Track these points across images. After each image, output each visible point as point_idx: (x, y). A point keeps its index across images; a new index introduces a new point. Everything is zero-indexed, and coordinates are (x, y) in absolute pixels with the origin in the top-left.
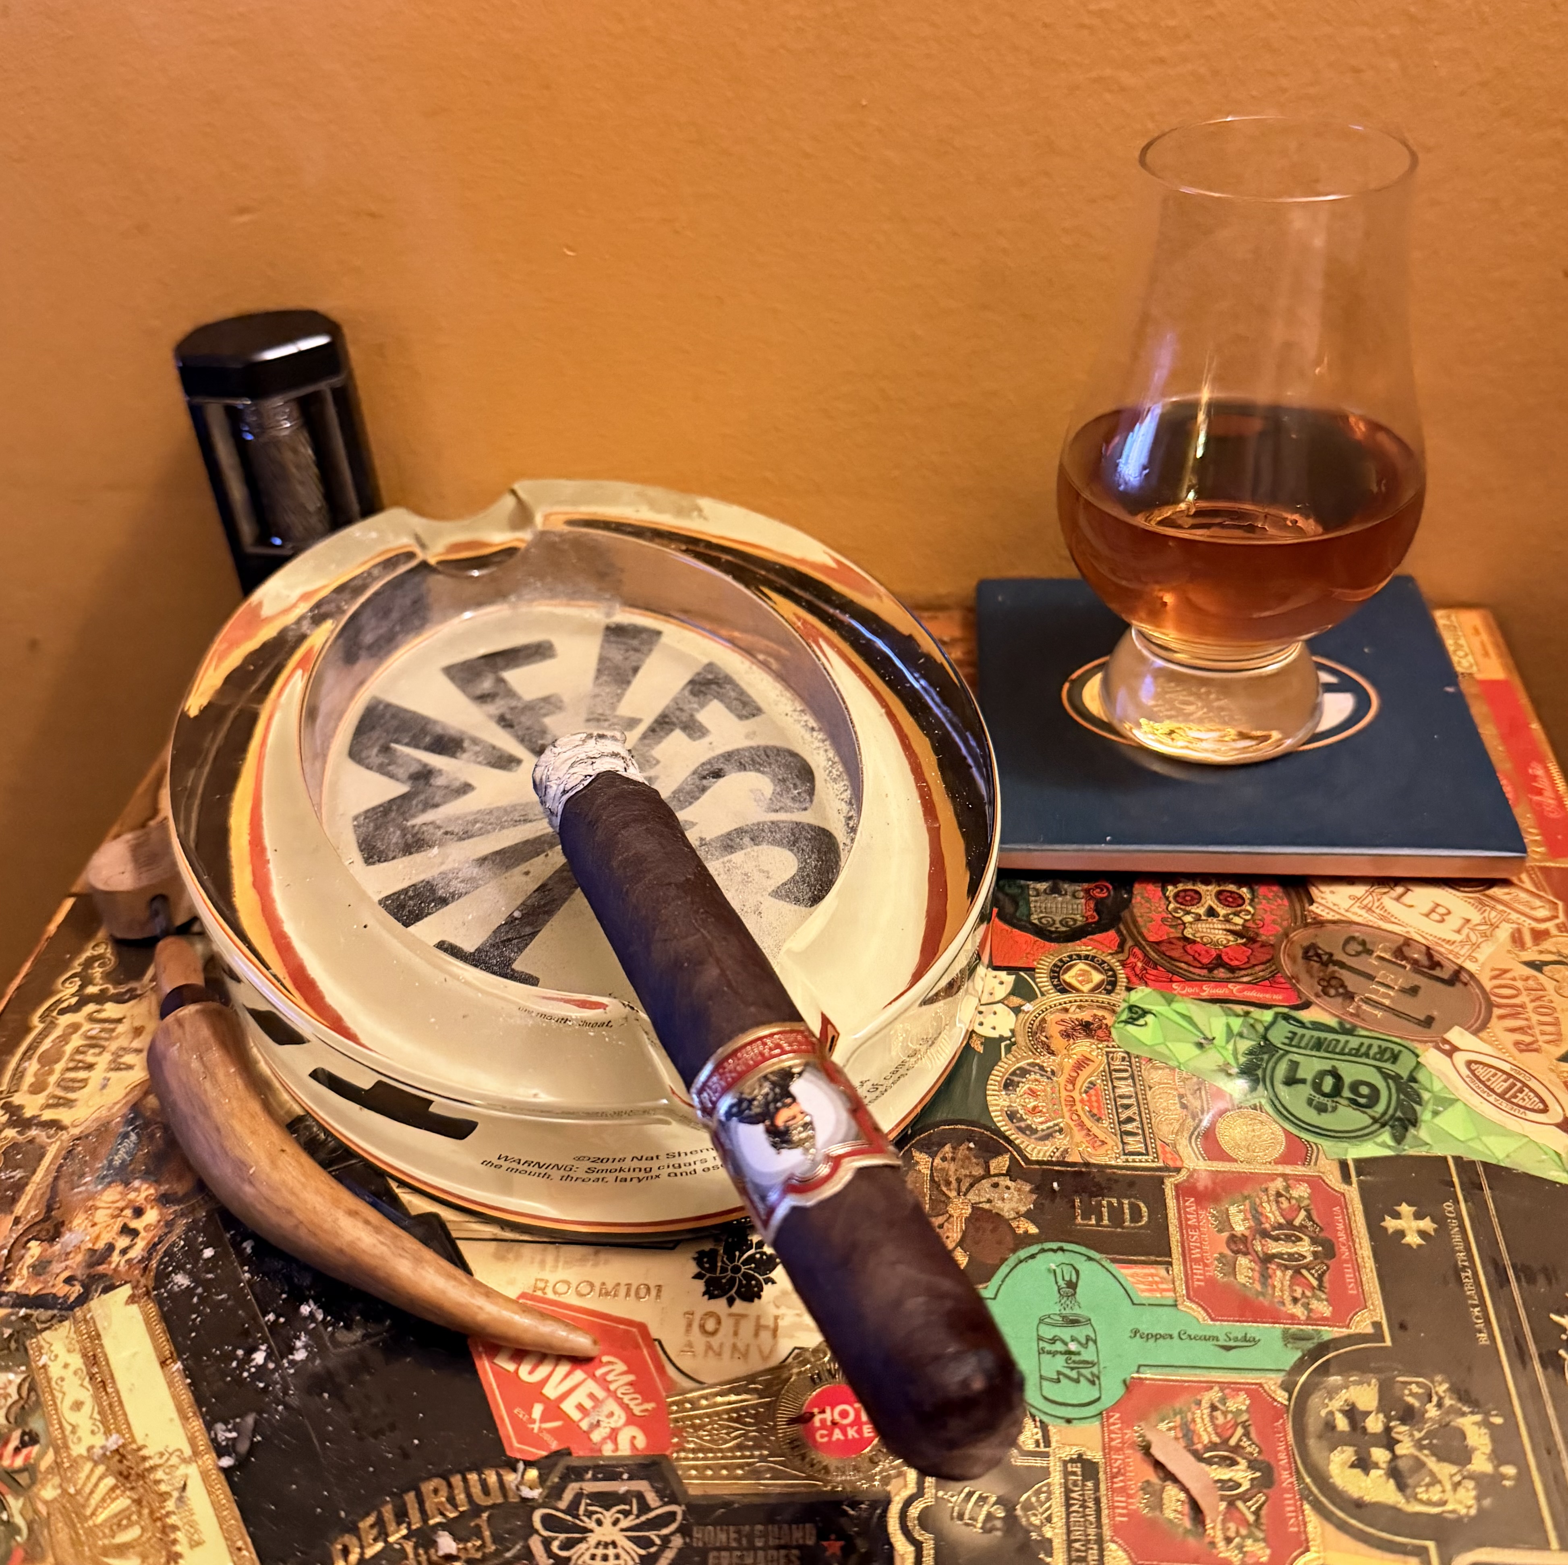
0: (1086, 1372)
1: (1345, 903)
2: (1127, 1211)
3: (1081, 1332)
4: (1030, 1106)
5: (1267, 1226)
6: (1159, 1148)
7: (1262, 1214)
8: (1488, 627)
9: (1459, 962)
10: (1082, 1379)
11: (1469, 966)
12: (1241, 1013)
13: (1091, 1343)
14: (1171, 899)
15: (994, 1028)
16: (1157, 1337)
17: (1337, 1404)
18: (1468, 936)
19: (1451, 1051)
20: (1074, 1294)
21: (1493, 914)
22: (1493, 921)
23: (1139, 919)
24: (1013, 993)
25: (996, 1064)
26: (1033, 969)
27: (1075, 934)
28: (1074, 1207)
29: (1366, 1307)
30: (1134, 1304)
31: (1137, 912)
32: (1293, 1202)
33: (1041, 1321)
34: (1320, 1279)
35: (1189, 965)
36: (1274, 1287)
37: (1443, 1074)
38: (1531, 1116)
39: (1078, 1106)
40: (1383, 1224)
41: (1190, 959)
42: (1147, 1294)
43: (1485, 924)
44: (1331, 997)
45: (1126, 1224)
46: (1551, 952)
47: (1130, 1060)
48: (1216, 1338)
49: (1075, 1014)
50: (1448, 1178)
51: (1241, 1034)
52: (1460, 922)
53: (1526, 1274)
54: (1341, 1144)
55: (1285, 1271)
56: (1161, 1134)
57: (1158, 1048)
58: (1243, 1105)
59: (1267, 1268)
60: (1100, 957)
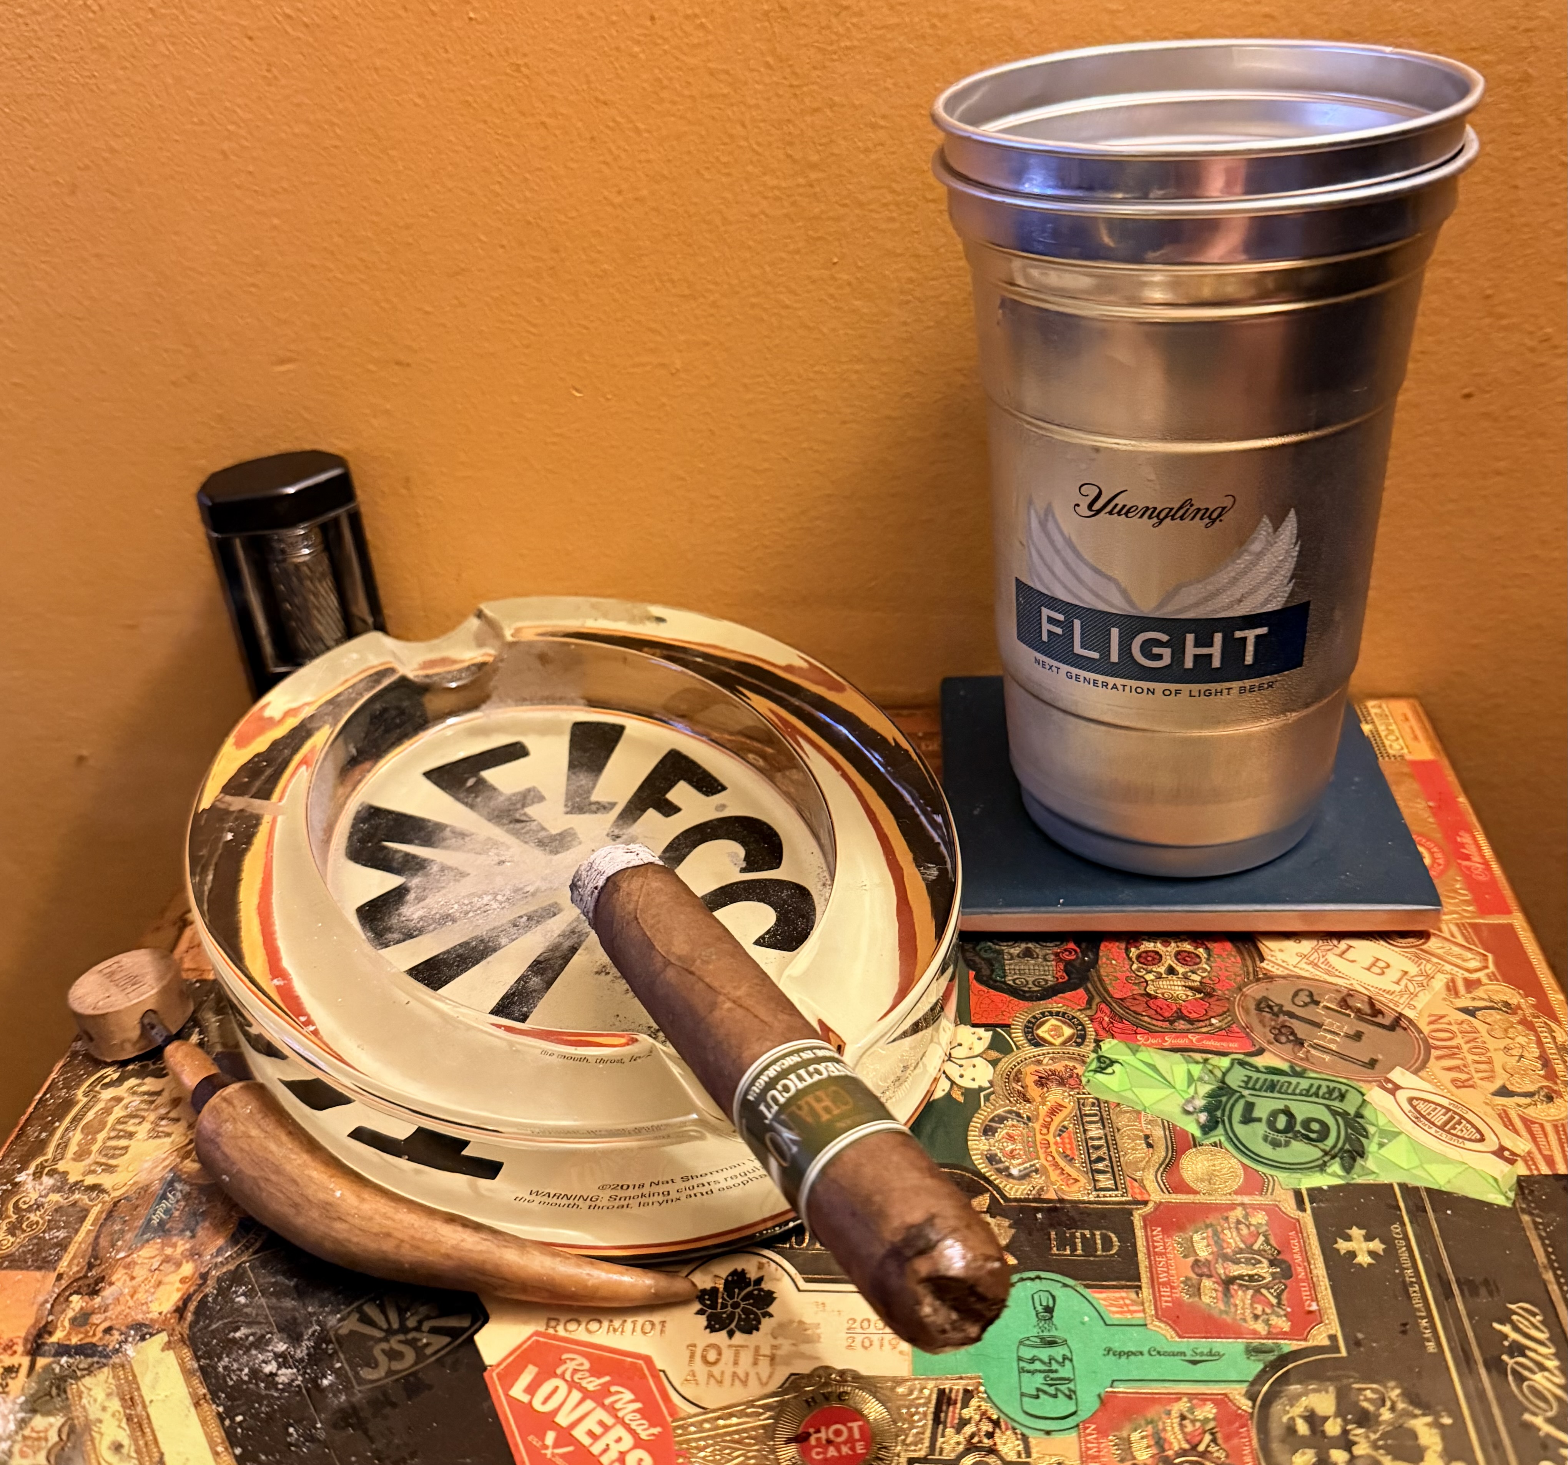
0: (1064, 1389)
1: (1294, 959)
2: (1099, 1241)
3: (1058, 1352)
4: (1008, 1149)
5: (1229, 1250)
6: (1128, 1184)
7: (1224, 1241)
8: (1416, 712)
9: (1399, 1010)
10: (1060, 1395)
11: (1408, 1013)
12: (1201, 1061)
13: (1067, 1362)
14: (1134, 959)
15: (974, 1080)
16: (1129, 1354)
17: (1297, 1410)
18: (1406, 986)
19: (1394, 1089)
20: (1051, 1318)
21: (1429, 966)
22: (1429, 972)
23: (1105, 978)
24: (991, 1047)
25: (976, 1112)
26: (1009, 1026)
28: (1050, 1239)
29: (1322, 1322)
30: (1106, 1325)
31: (1103, 972)
32: (1252, 1228)
33: (1021, 1343)
34: (1278, 1297)
35: (1153, 1019)
36: (1236, 1305)
37: (1389, 1110)
38: (1469, 1145)
39: (1053, 1148)
40: (1335, 1246)
41: (1152, 1013)
42: (1118, 1316)
43: (1422, 975)
45: (1099, 1253)
46: (1483, 999)
47: (1099, 1106)
48: (1184, 1354)
49: (1048, 1065)
50: (1394, 1203)
51: (1200, 1079)
52: (1399, 974)
53: (1469, 1287)
54: (1294, 1175)
55: (1245, 1292)
56: (1129, 1172)
57: (1125, 1094)
58: (1205, 1143)
59: (1229, 1289)
60: (1072, 1013)
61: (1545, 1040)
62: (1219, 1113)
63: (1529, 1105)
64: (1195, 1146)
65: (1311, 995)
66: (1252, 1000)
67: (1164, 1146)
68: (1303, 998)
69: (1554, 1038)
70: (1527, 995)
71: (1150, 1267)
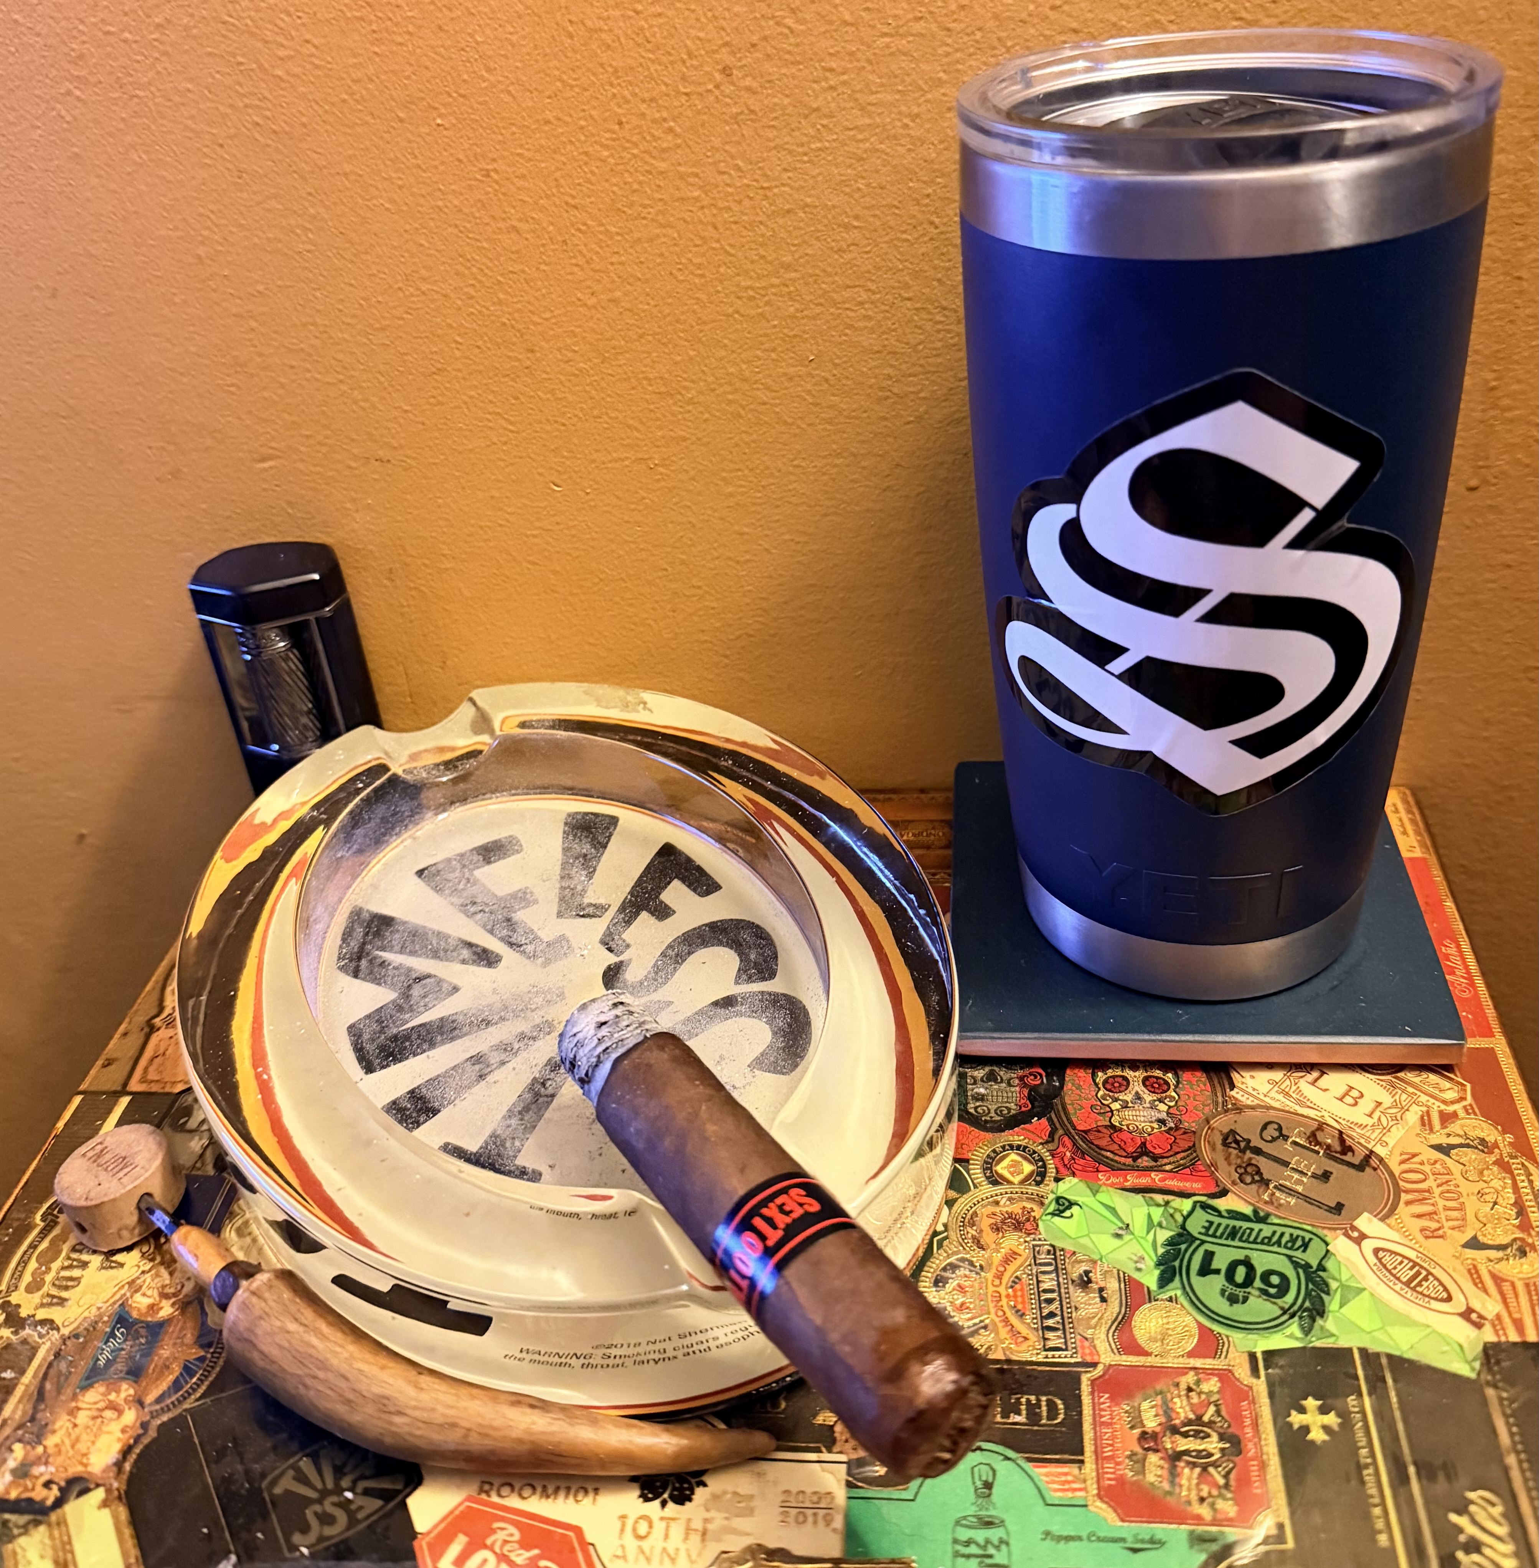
1: (1264, 1088)
2: (1045, 1409)
3: (994, 1534)
4: (958, 1302)
5: (1177, 1422)
6: (1078, 1343)
7: (1173, 1410)
9: (1370, 1146)
11: (1380, 1150)
12: (1162, 1203)
13: (1004, 1547)
14: (1101, 1086)
16: (1068, 1539)
18: (1379, 1119)
19: (1360, 1239)
20: (989, 1495)
21: (1404, 1096)
22: (1404, 1104)
23: (1070, 1106)
24: (949, 1186)
25: (928, 1260)
26: (967, 1161)
29: (1269, 1507)
30: (1047, 1505)
31: (1067, 1100)
32: (1203, 1397)
33: (958, 1523)
34: (1227, 1476)
35: (1116, 1154)
36: (1181, 1486)
37: (1352, 1262)
38: (1435, 1305)
39: (1004, 1302)
40: (1288, 1419)
41: (1115, 1147)
42: (1060, 1494)
43: (1396, 1106)
44: (1246, 1184)
45: (1044, 1421)
46: (1458, 1135)
47: (1054, 1254)
48: (1123, 1540)
49: (1005, 1207)
50: (1352, 1371)
51: (1160, 1225)
52: (1373, 1105)
53: (1427, 1472)
54: (1250, 1336)
55: (1192, 1469)
56: (1080, 1330)
57: (1082, 1241)
58: (1160, 1297)
59: (1175, 1467)
60: (1032, 1147)
61: (1521, 1185)
62: (1177, 1264)
63: (1501, 1260)
64: (1150, 1301)
65: (1280, 1129)
66: (1216, 1132)
67: (1118, 1301)
68: (1271, 1131)
69: (1531, 1182)
70: (1504, 1132)
71: (1095, 1440)
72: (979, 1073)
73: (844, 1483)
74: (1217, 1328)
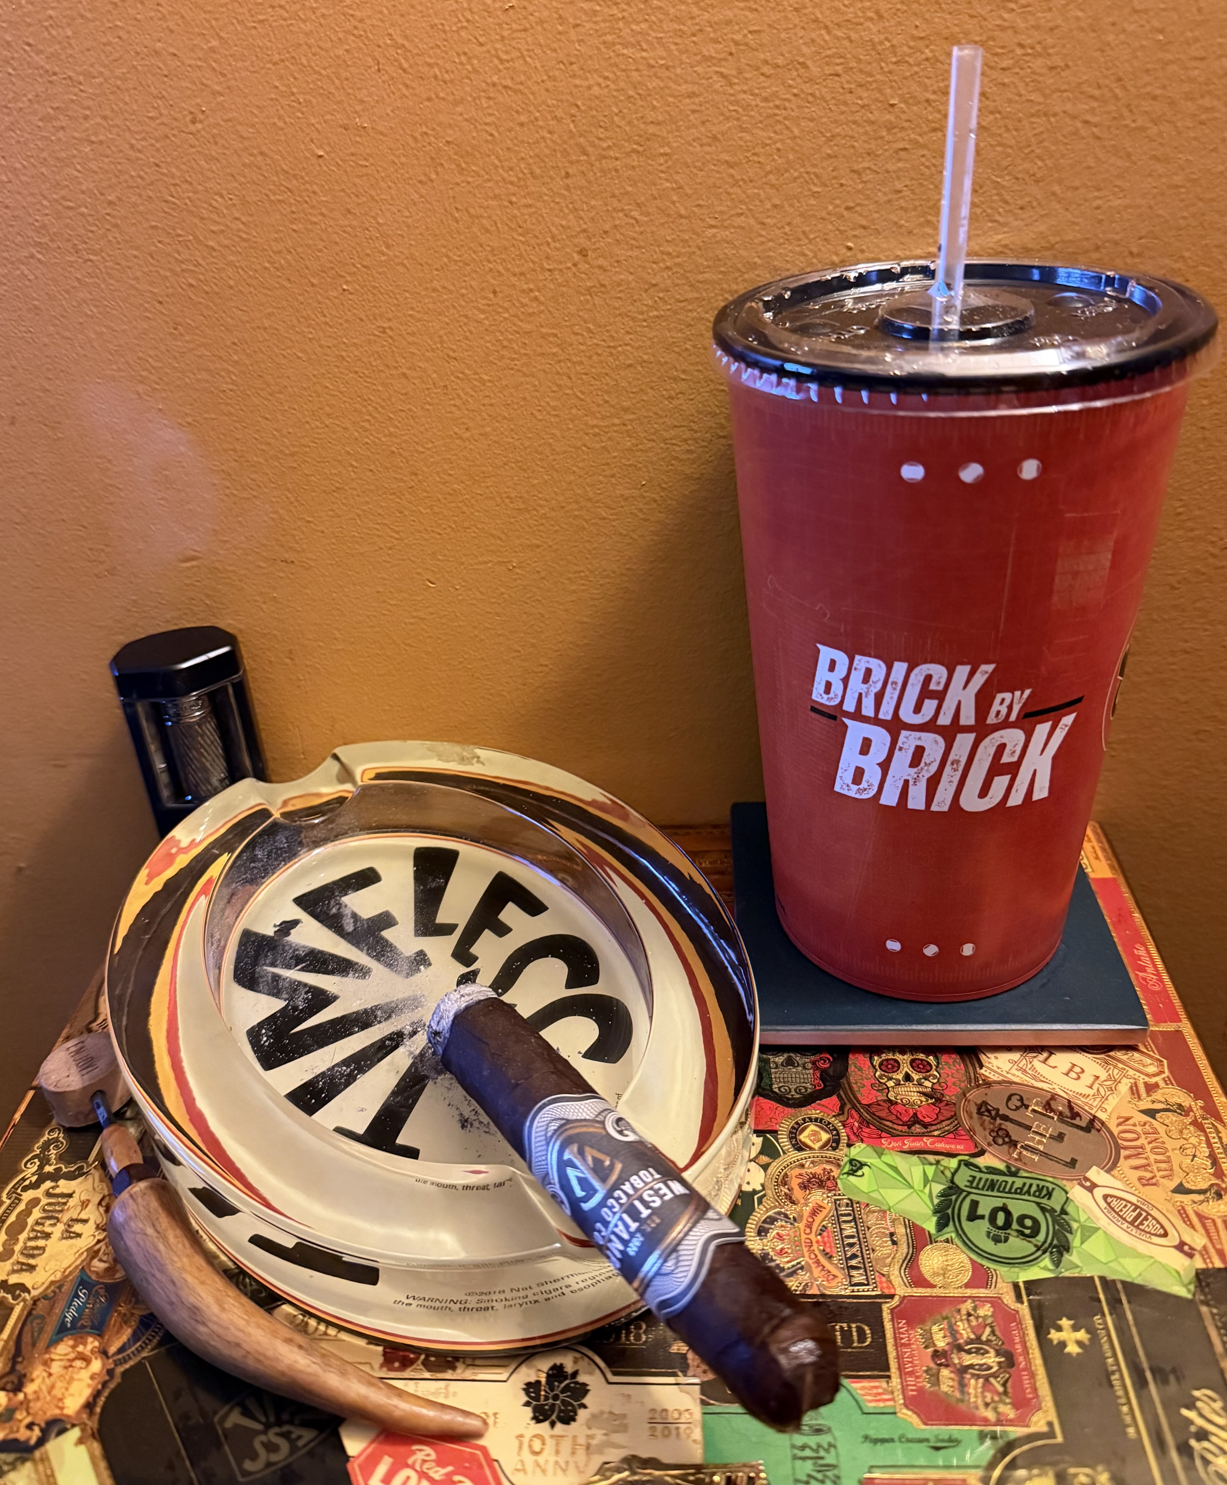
0: (829, 1474)
1: (1006, 1066)
2: (855, 1334)
3: (824, 1439)
4: (778, 1248)
5: (961, 1341)
6: (877, 1279)
7: (957, 1332)
9: (1093, 1112)
10: (827, 1480)
11: (1101, 1115)
12: (933, 1162)
13: (832, 1450)
14: (877, 1068)
15: (748, 1183)
16: (883, 1441)
18: (1098, 1090)
19: (1091, 1188)
21: (1116, 1071)
22: (1116, 1077)
23: (854, 1086)
24: (761, 1153)
25: (751, 1214)
26: (776, 1132)
27: (807, 1100)
29: (1040, 1409)
30: (863, 1413)
31: (852, 1079)
32: (980, 1320)
34: (1004, 1385)
35: (893, 1123)
36: (969, 1394)
37: (1088, 1207)
38: (1155, 1240)
39: (815, 1246)
40: (1050, 1336)
41: (893, 1118)
42: (873, 1404)
43: (1110, 1080)
45: (855, 1345)
46: (1161, 1102)
47: (852, 1206)
48: (927, 1440)
49: (809, 1168)
50: (1094, 1295)
51: (933, 1180)
52: (1092, 1079)
53: (1160, 1377)
54: (1013, 1269)
55: (977, 1380)
56: (878, 1268)
57: (872, 1194)
58: (939, 1239)
59: (963, 1378)
60: (827, 1119)
61: (1213, 1141)
62: (950, 1211)
63: (1202, 1202)
64: (931, 1243)
65: (1021, 1099)
67: (905, 1243)
68: (1015, 1102)
69: (1220, 1138)
70: (1196, 1098)
71: (898, 1357)
72: (780, 1059)
73: (698, 1401)
74: (986, 1263)
